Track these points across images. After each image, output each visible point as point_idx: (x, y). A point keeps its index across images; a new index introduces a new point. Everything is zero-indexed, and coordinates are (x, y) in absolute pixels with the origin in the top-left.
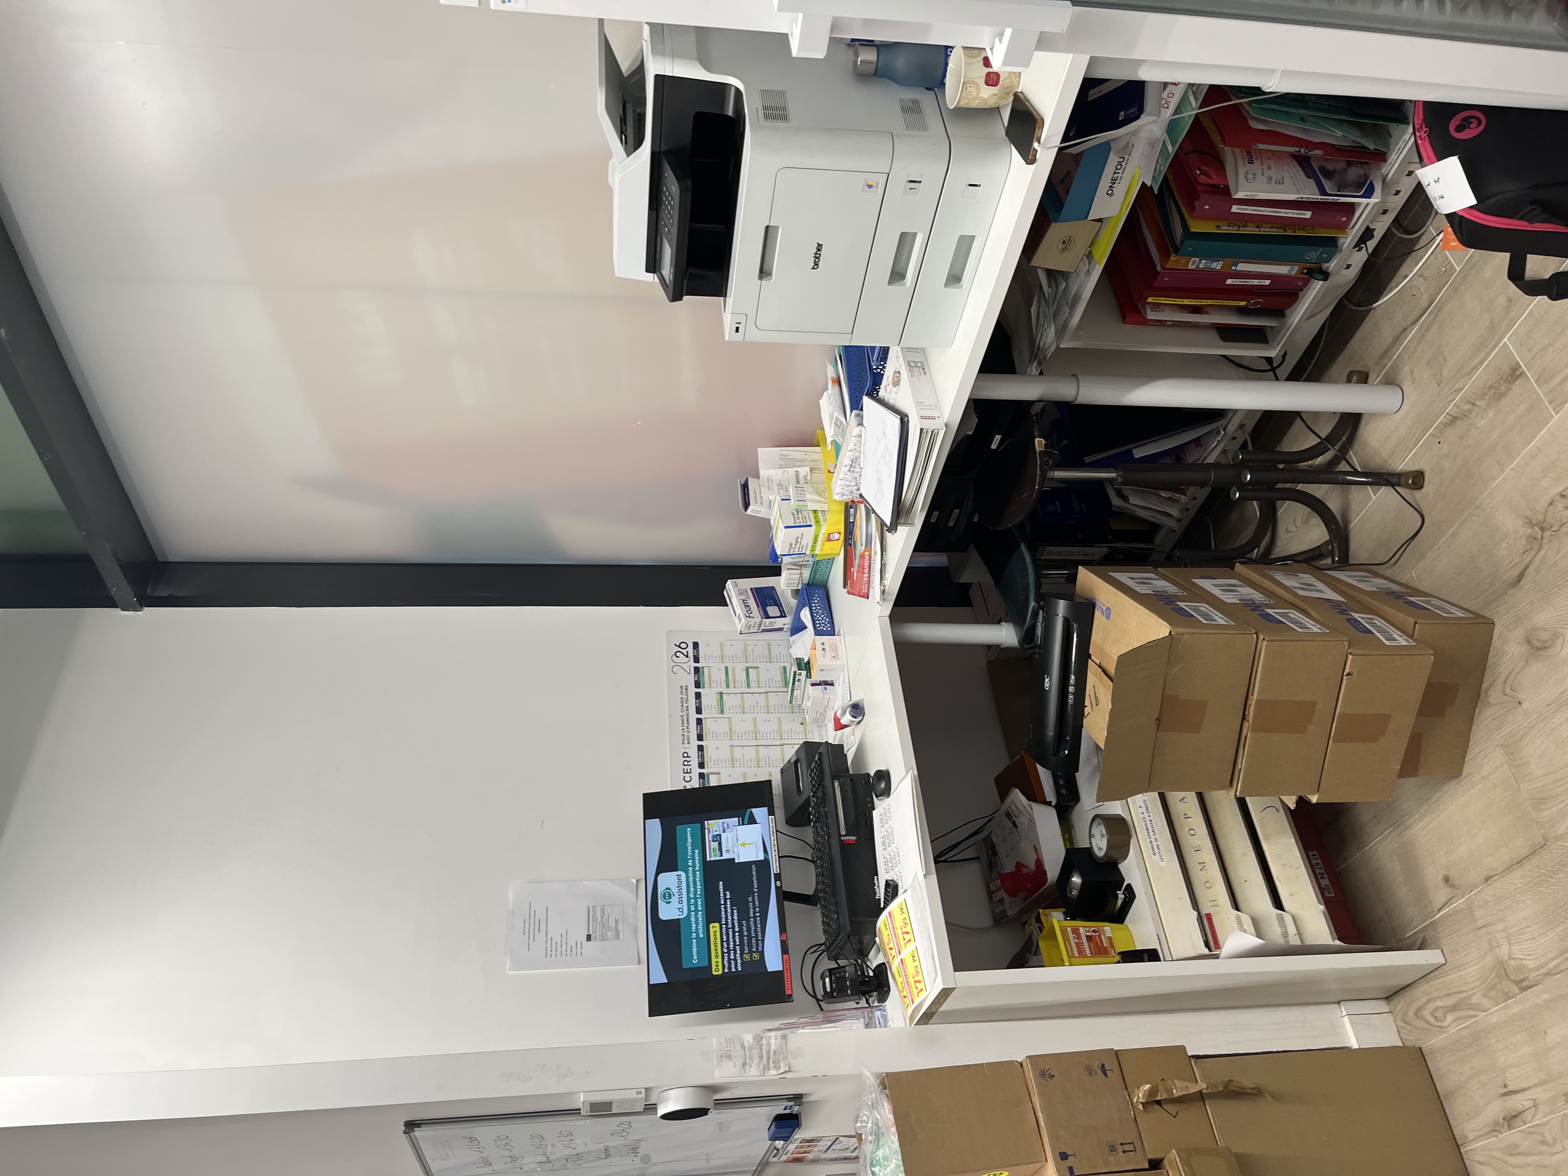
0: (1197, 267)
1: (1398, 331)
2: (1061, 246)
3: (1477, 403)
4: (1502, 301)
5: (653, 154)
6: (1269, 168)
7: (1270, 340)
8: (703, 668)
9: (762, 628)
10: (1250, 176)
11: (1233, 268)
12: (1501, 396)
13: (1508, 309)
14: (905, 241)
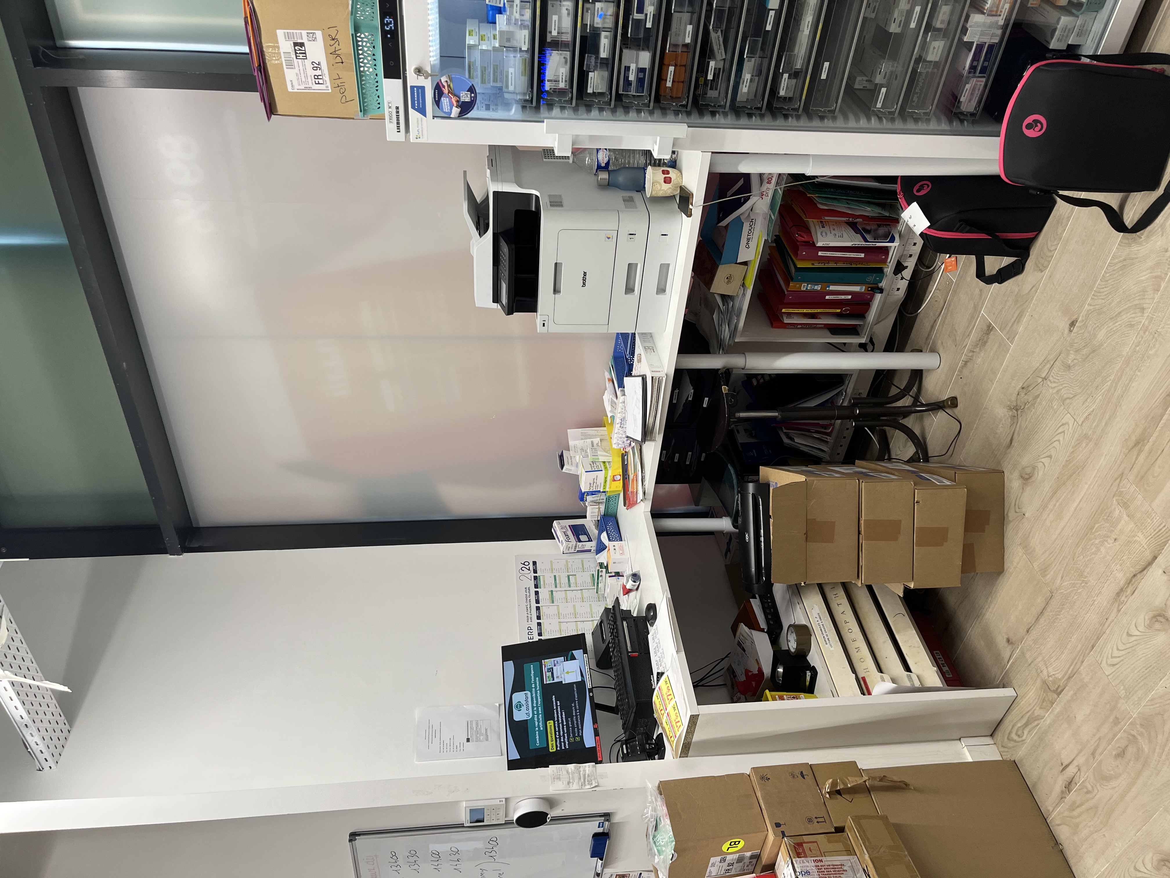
0: (806, 289)
1: (932, 323)
2: (726, 280)
3: (975, 350)
4: (977, 291)
5: (494, 234)
6: (834, 230)
7: (860, 332)
8: (539, 576)
9: (577, 549)
10: (824, 234)
11: (828, 289)
12: (985, 343)
13: (981, 295)
14: (631, 268)
